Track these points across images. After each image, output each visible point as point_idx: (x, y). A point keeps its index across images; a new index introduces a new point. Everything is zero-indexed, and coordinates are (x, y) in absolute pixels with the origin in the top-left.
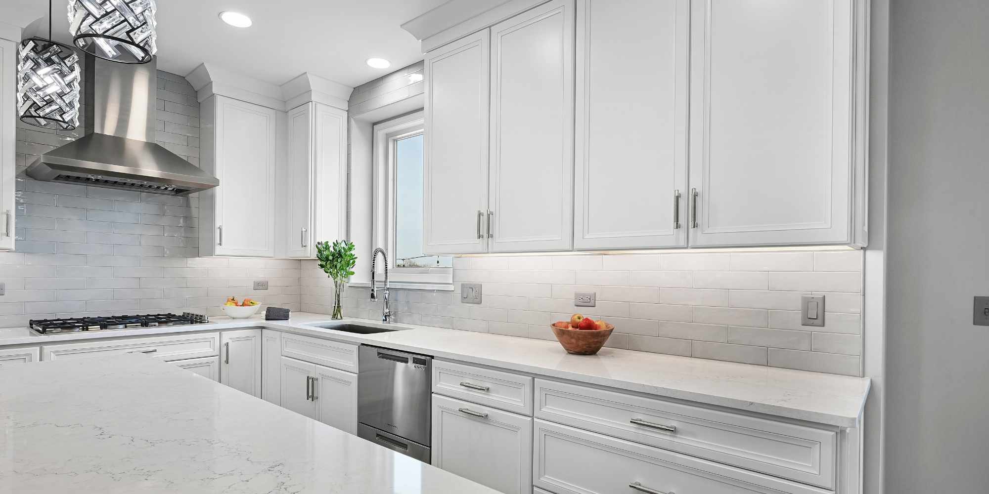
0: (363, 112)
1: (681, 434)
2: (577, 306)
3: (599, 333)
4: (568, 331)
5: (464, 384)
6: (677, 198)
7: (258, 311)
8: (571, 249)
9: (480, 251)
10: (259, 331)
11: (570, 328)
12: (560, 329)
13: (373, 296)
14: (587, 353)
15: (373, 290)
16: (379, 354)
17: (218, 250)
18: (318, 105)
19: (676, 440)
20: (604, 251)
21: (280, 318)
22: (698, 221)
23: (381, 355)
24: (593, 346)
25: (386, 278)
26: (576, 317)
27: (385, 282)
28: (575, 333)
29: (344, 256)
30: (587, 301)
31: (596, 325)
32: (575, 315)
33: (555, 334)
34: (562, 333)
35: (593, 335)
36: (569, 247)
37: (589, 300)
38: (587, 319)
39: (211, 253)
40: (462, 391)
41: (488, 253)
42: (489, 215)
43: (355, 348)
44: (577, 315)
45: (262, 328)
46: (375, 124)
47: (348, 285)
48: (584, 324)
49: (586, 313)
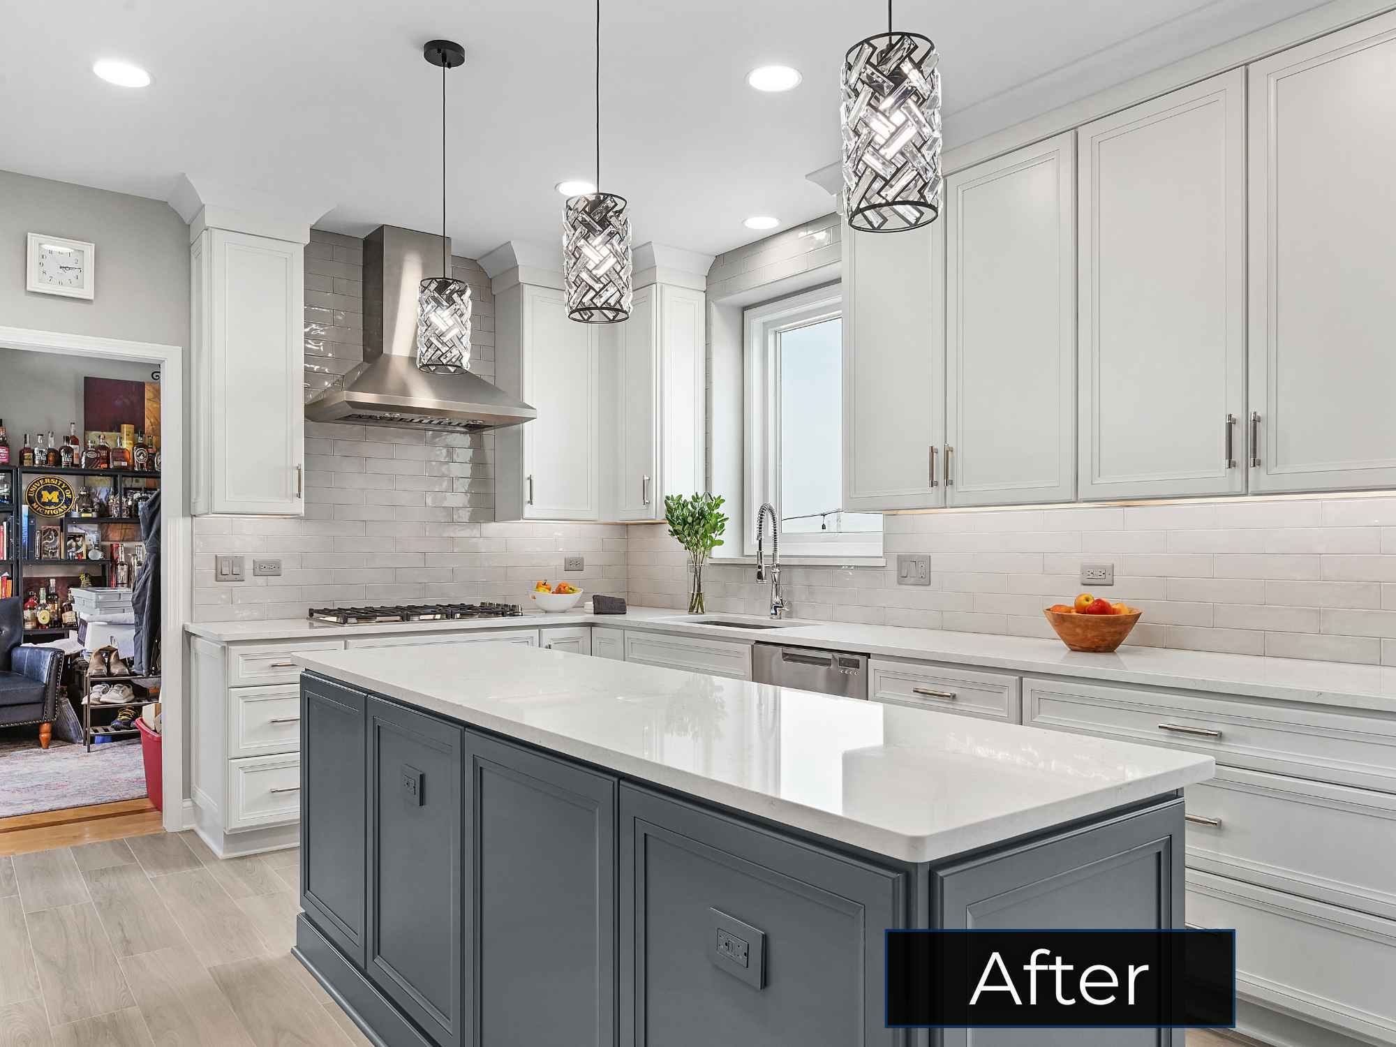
0: (731, 293)
1: (1230, 740)
2: (1084, 585)
3: (1118, 619)
4: (1071, 617)
5: (920, 690)
6: (1230, 427)
7: (579, 602)
8: (1073, 499)
9: (933, 504)
10: (588, 629)
11: (1074, 613)
12: (1058, 614)
13: (760, 576)
14: (1100, 649)
15: (760, 567)
16: (785, 655)
17: (528, 511)
18: (665, 287)
19: (1220, 748)
20: (1126, 501)
21: (614, 611)
22: (1261, 455)
23: (787, 657)
24: (1109, 638)
25: (775, 550)
26: (1083, 598)
27: (774, 556)
28: (1080, 619)
29: (709, 517)
30: (1100, 577)
31: (1114, 609)
32: (1081, 595)
33: (1050, 621)
34: (1061, 619)
35: (1107, 621)
36: (1071, 497)
37: (1103, 576)
38: (1099, 601)
39: (518, 515)
40: (917, 701)
41: (946, 507)
42: (947, 451)
43: (747, 649)
44: (1086, 596)
45: (592, 625)
46: (745, 308)
47: (709, 561)
48: (1094, 608)
49: (1097, 594)
